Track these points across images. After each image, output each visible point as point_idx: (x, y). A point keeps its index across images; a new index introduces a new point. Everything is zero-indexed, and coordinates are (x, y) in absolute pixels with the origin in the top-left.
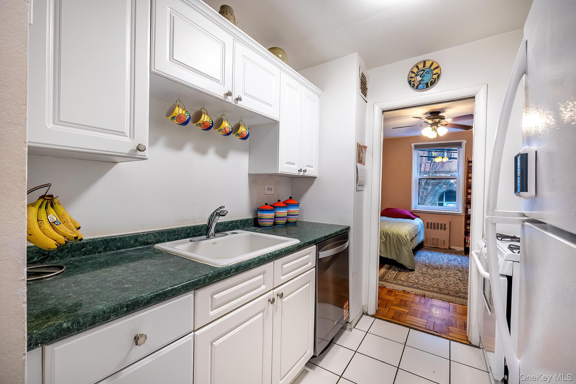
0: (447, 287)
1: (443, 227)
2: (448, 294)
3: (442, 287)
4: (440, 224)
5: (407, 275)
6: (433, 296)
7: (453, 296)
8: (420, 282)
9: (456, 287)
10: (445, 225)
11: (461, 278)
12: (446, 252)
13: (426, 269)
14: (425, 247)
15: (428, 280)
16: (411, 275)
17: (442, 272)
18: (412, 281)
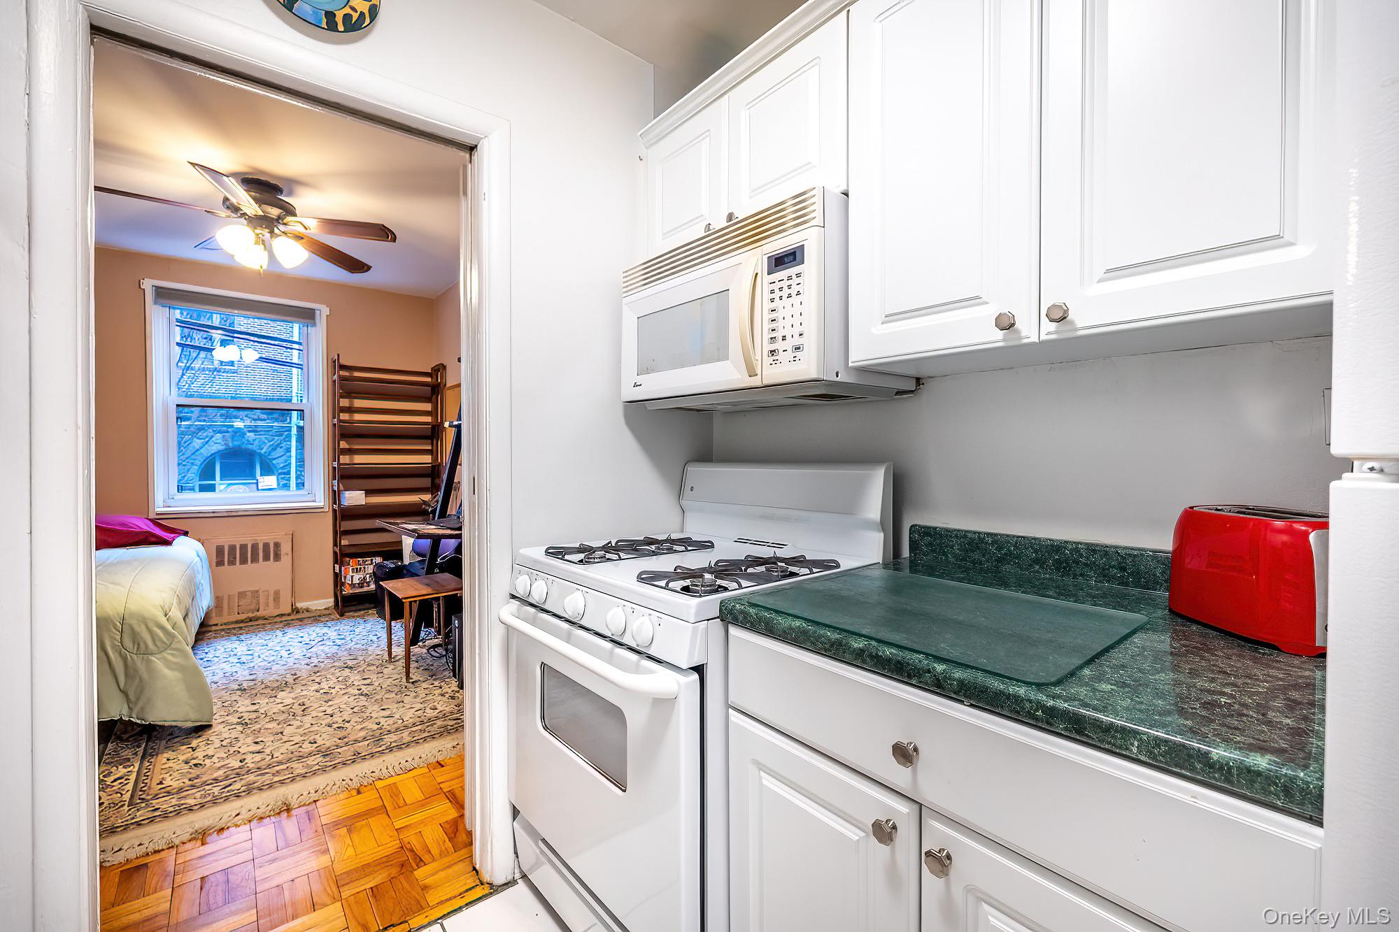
0: (341, 734)
1: (271, 552)
2: (357, 757)
3: (328, 744)
4: (261, 546)
5: (182, 758)
6: (316, 792)
7: (372, 755)
8: (249, 759)
9: (366, 724)
10: (277, 545)
11: (363, 688)
12: (288, 624)
13: (248, 702)
14: (214, 628)
15: (272, 738)
16: (202, 748)
17: (304, 693)
18: (215, 775)
